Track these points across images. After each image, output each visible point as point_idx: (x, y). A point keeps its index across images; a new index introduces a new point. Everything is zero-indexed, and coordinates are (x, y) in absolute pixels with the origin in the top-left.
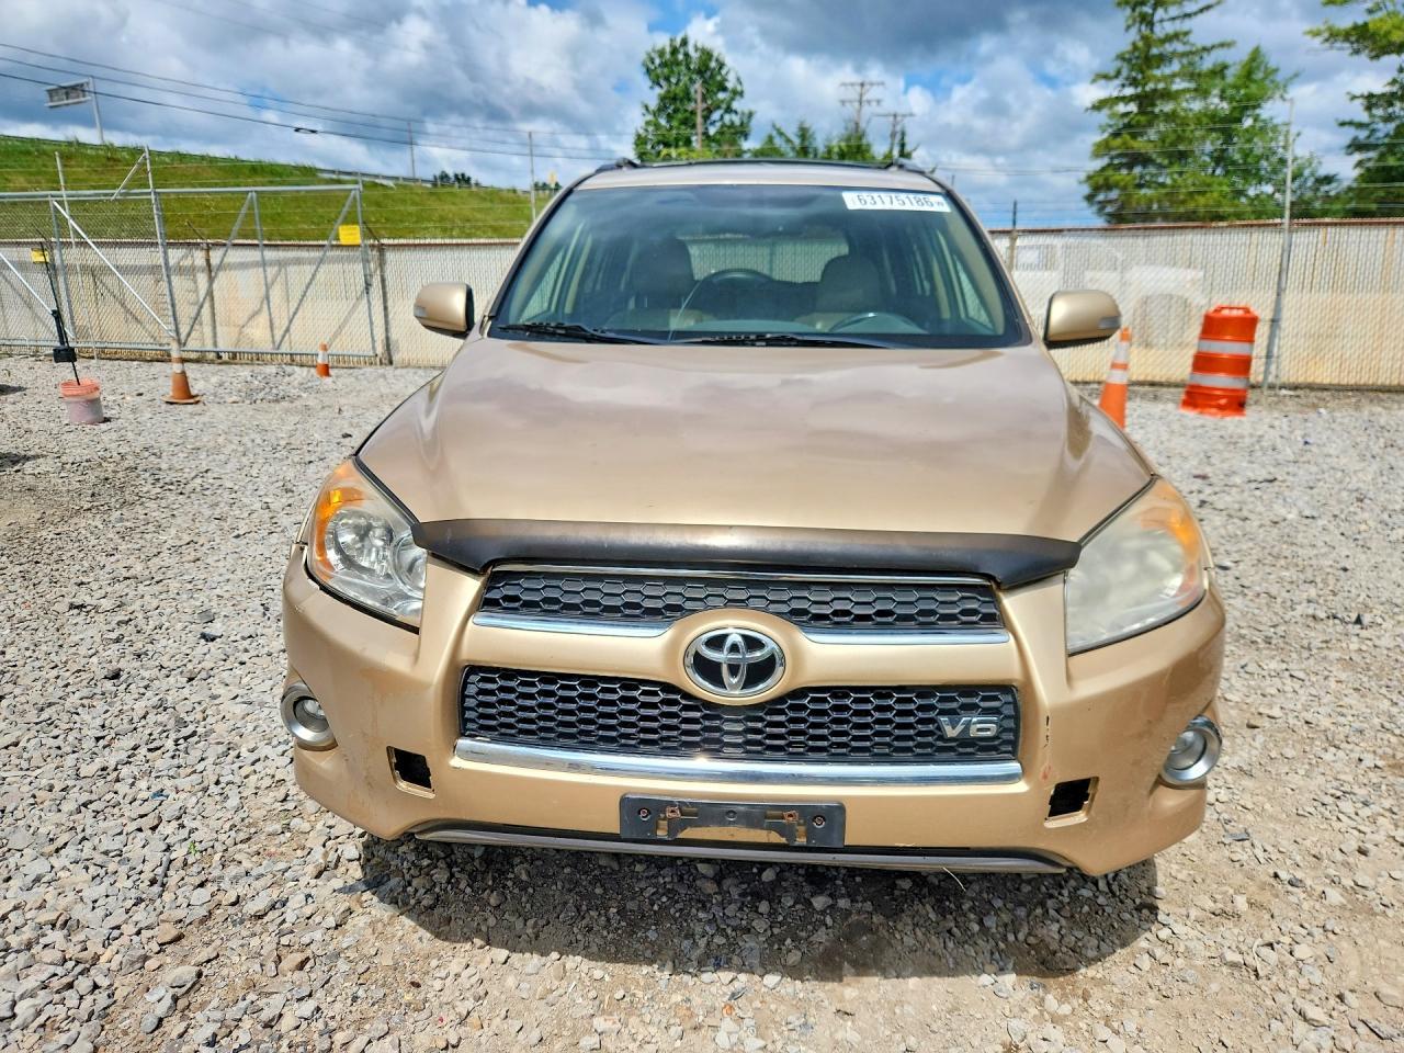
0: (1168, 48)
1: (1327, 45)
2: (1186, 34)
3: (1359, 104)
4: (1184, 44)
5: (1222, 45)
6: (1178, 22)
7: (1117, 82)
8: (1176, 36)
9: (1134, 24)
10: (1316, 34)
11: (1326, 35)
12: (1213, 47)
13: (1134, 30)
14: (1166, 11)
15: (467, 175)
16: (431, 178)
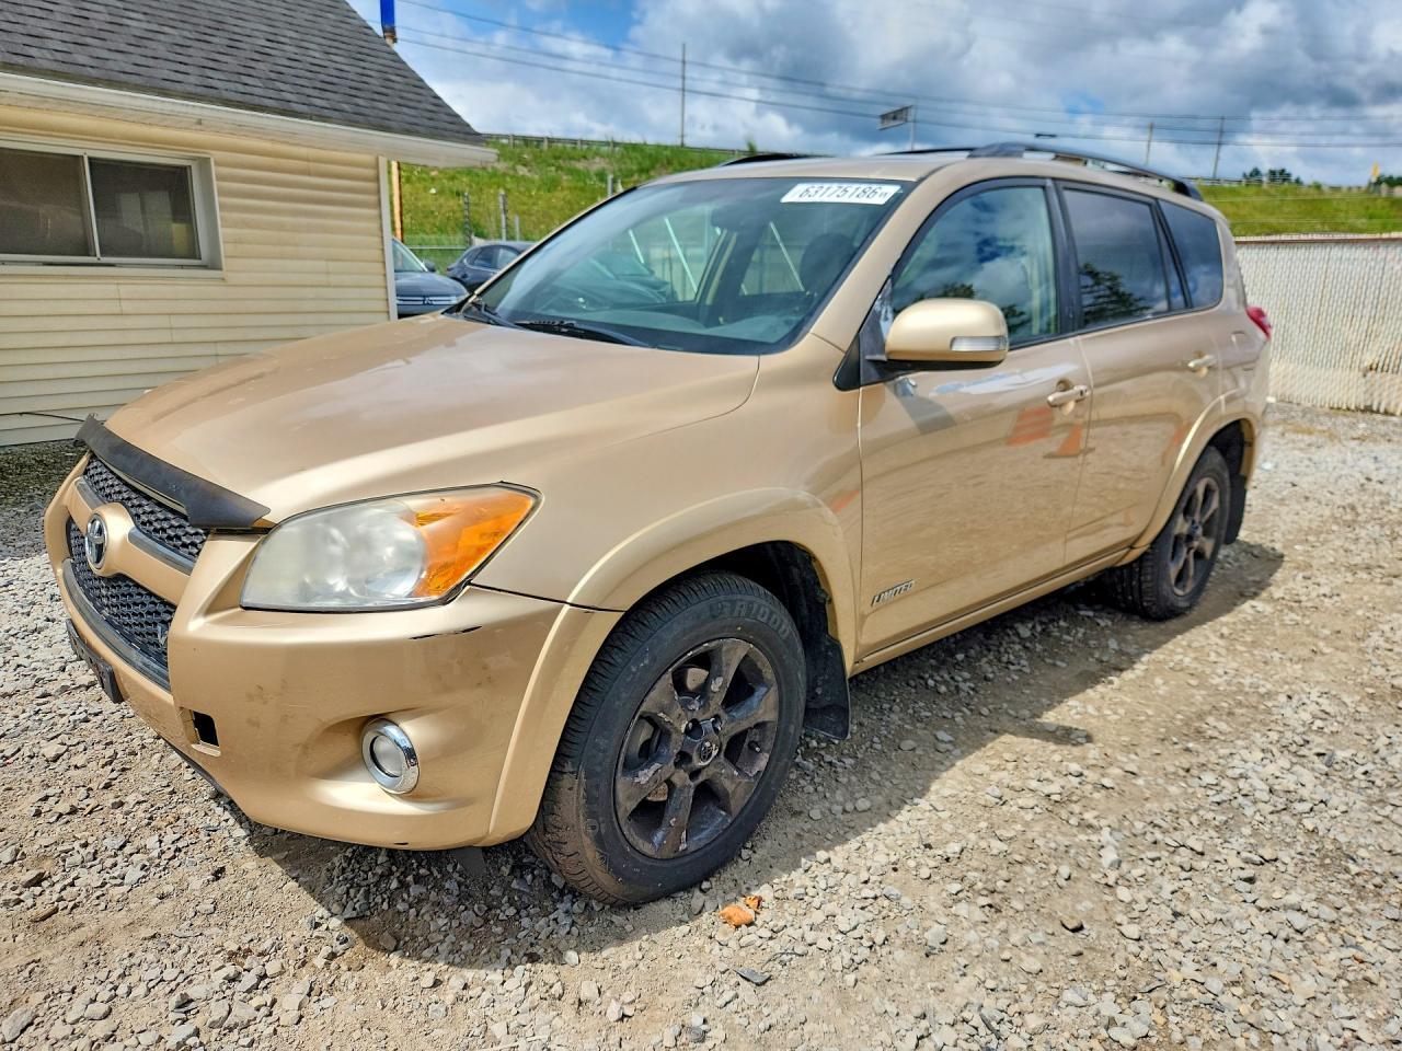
15: (1288, 171)
16: (1239, 177)
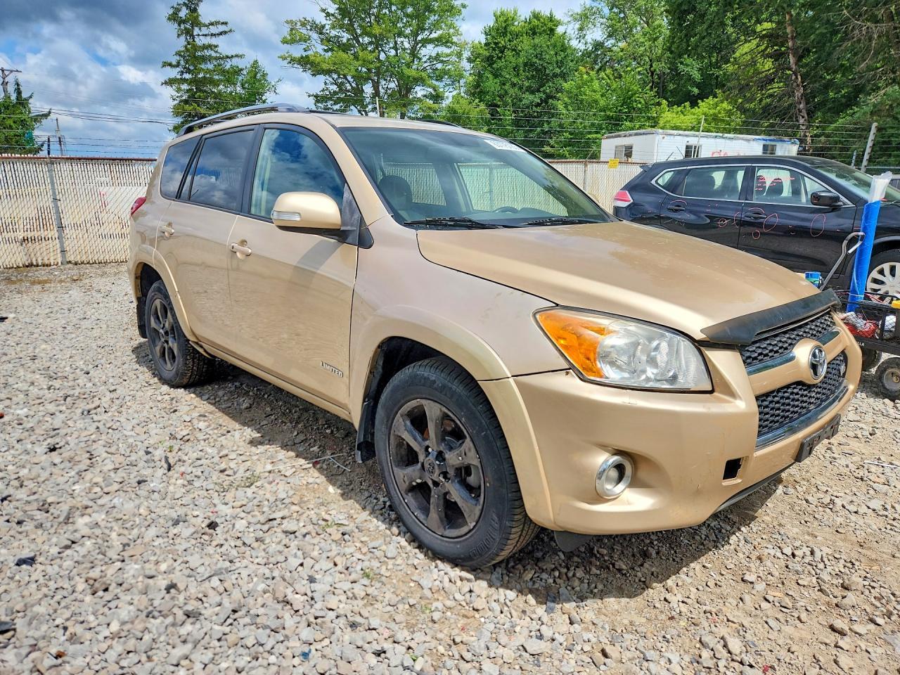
0: (207, 53)
1: (290, 65)
2: (216, 46)
3: (312, 100)
4: (216, 52)
5: (237, 56)
6: (208, 38)
7: (178, 69)
8: (210, 47)
9: (182, 34)
10: (284, 59)
11: (289, 59)
12: (232, 56)
13: (183, 38)
14: (200, 29)
